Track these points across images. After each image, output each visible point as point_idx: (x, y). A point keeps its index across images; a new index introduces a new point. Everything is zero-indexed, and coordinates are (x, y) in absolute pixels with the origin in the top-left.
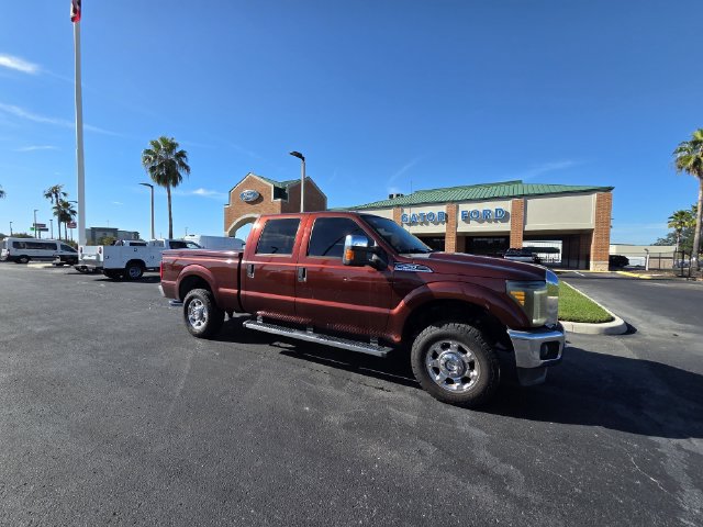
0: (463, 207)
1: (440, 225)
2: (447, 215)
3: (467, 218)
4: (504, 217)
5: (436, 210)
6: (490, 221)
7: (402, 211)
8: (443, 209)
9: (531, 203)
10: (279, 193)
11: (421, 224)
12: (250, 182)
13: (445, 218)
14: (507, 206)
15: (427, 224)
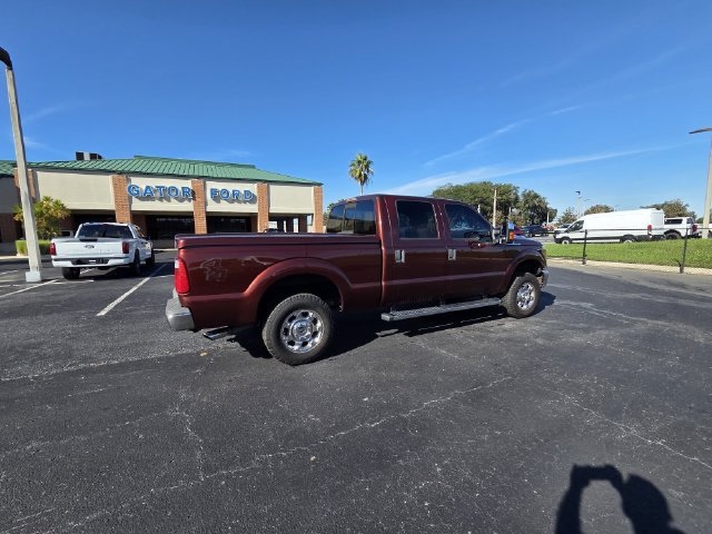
0: (211, 185)
1: (186, 202)
2: (193, 193)
3: (216, 196)
4: (252, 199)
5: (179, 184)
6: (239, 202)
7: (129, 180)
8: (188, 184)
9: (272, 187)
11: (161, 199)
13: (192, 195)
14: (253, 188)
15: (169, 201)
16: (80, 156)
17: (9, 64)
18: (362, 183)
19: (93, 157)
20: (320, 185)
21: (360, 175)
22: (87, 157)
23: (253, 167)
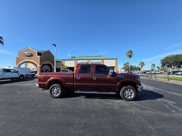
0: (91, 61)
10: (39, 54)
12: (28, 50)
14: (100, 61)
16: (72, 57)
17: (56, 46)
18: (130, 58)
19: (74, 57)
20: (117, 59)
21: (129, 55)
22: (73, 57)
23: (101, 56)
